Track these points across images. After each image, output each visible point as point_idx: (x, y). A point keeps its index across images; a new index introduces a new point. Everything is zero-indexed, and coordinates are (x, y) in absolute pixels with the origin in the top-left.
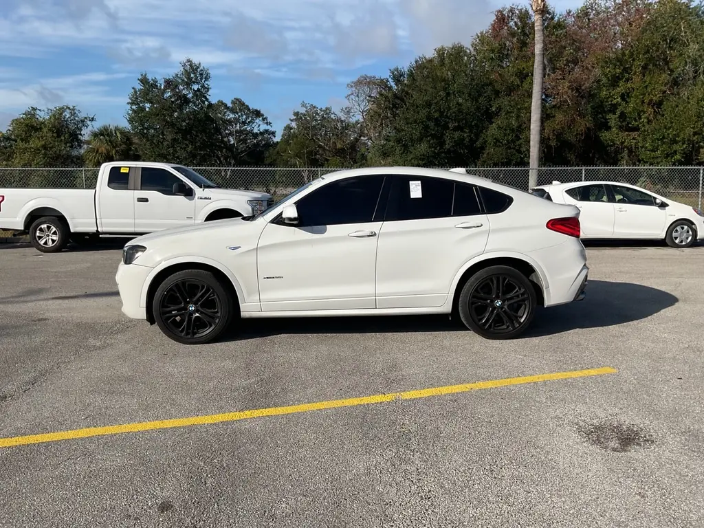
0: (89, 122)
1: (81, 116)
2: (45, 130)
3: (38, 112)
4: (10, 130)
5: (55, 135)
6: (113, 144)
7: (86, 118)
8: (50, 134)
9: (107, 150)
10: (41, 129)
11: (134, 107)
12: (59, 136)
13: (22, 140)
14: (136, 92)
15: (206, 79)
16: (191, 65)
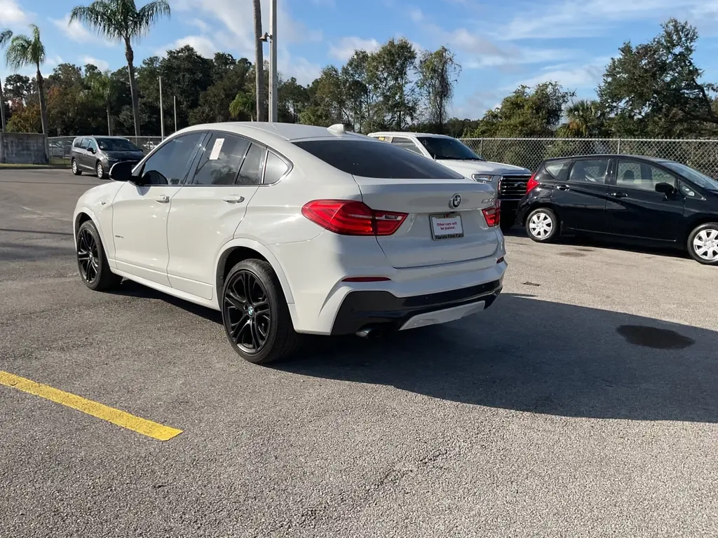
0: (569, 98)
1: (562, 91)
2: (526, 107)
3: (527, 90)
4: (498, 109)
5: (534, 111)
6: (585, 120)
7: (567, 93)
8: (530, 111)
9: (578, 126)
10: (523, 106)
11: (609, 79)
12: (538, 113)
13: (506, 117)
14: (614, 62)
15: (692, 40)
16: (675, 26)
